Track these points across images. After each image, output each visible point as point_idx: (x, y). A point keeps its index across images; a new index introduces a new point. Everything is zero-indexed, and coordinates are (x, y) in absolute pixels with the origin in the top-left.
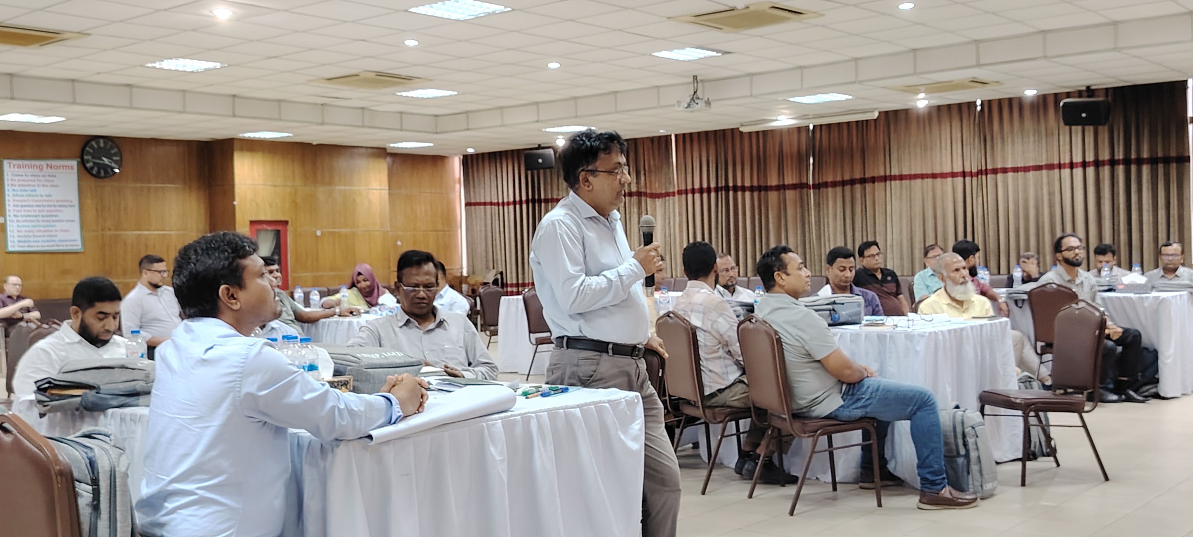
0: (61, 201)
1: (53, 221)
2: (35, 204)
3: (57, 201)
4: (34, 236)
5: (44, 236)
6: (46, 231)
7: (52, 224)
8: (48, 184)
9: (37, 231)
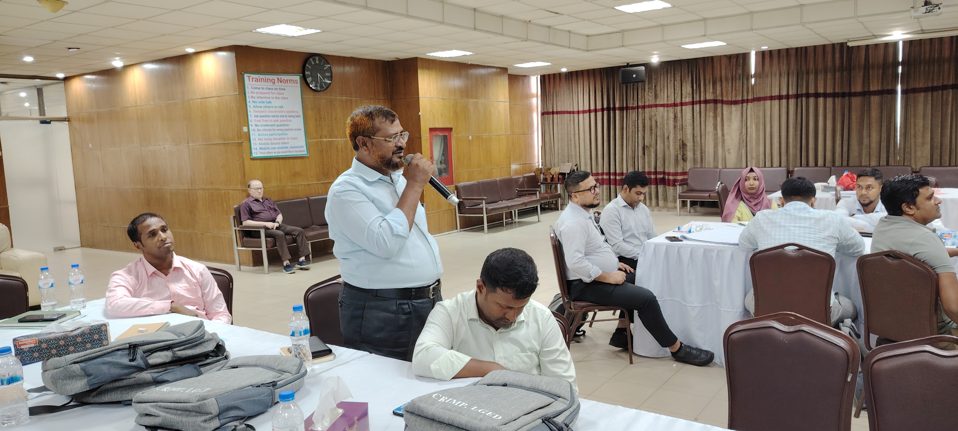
0: (290, 112)
1: (285, 130)
2: (271, 114)
3: (288, 112)
4: (272, 144)
5: (279, 143)
6: (280, 139)
7: (284, 132)
8: (280, 96)
9: (274, 139)
